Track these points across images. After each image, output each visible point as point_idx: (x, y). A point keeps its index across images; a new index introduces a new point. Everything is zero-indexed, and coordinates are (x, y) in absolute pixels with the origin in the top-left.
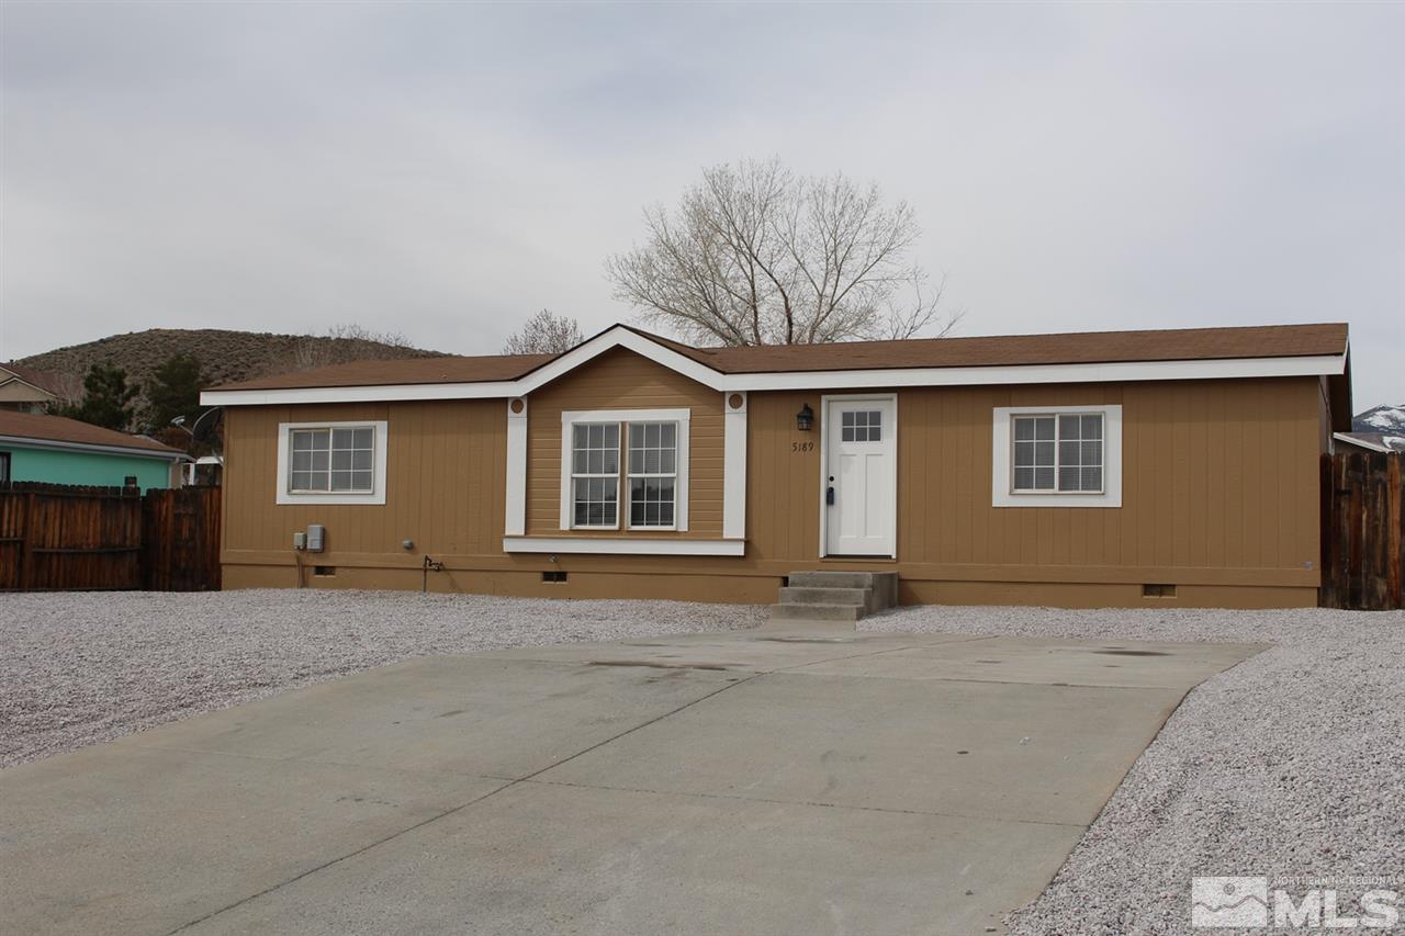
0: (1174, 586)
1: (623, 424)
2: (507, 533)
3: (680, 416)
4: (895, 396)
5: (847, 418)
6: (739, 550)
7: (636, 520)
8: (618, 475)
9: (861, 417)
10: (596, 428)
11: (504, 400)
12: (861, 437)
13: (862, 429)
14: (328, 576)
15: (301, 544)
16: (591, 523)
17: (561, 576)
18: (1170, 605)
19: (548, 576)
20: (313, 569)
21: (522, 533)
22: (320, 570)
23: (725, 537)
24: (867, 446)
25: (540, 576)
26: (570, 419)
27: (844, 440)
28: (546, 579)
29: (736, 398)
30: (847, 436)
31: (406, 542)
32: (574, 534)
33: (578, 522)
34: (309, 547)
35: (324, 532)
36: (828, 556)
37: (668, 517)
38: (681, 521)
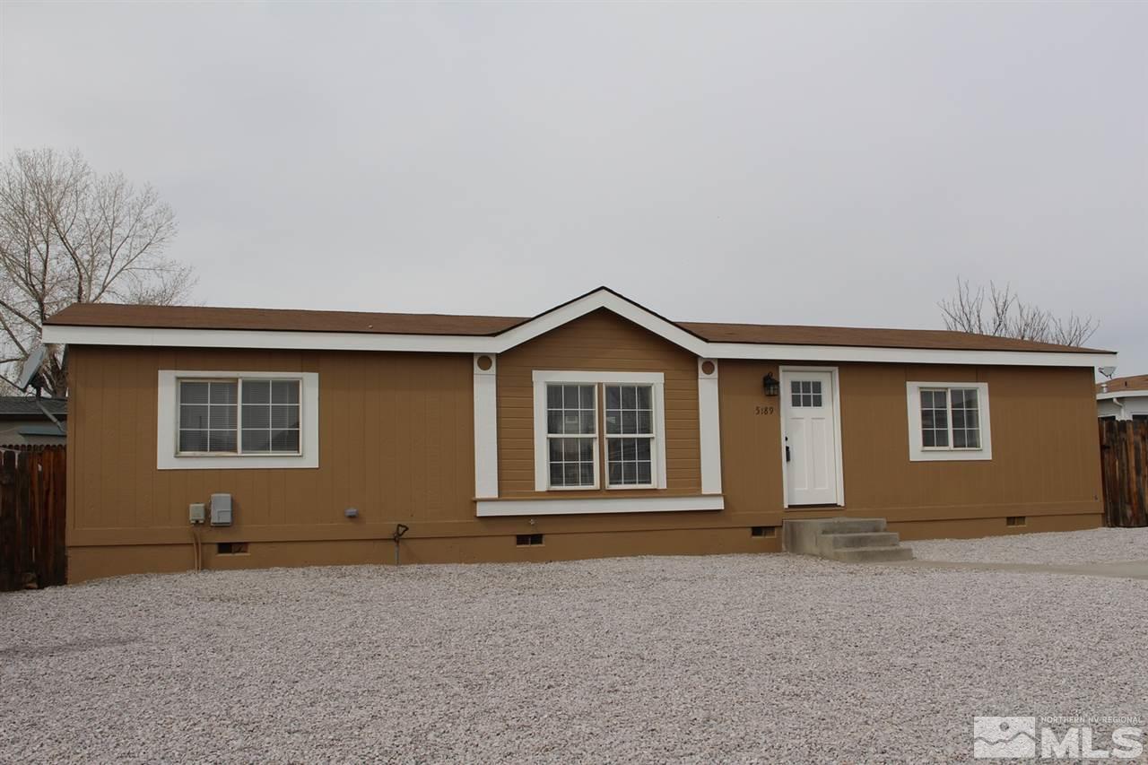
0: (1024, 517)
1: (600, 385)
2: (478, 495)
3: (655, 380)
4: (836, 369)
5: (795, 386)
6: (718, 504)
7: (615, 479)
8: (596, 435)
9: (806, 385)
10: (571, 389)
11: (470, 356)
12: (807, 404)
13: (808, 396)
14: (237, 554)
15: (201, 517)
16: (567, 483)
17: (537, 539)
18: (1024, 532)
19: (522, 539)
20: (215, 548)
21: (495, 495)
22: (225, 548)
23: (703, 493)
24: (811, 411)
25: (514, 540)
26: (542, 380)
27: (793, 405)
28: (519, 543)
29: (708, 365)
30: (796, 402)
31: (352, 511)
32: (550, 495)
33: (552, 483)
34: (214, 520)
35: (233, 503)
36: (790, 506)
37: (646, 477)
38: (659, 478)
